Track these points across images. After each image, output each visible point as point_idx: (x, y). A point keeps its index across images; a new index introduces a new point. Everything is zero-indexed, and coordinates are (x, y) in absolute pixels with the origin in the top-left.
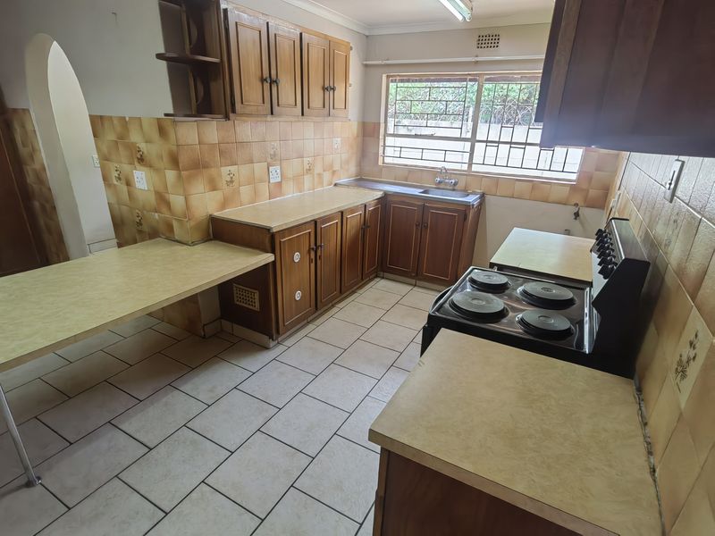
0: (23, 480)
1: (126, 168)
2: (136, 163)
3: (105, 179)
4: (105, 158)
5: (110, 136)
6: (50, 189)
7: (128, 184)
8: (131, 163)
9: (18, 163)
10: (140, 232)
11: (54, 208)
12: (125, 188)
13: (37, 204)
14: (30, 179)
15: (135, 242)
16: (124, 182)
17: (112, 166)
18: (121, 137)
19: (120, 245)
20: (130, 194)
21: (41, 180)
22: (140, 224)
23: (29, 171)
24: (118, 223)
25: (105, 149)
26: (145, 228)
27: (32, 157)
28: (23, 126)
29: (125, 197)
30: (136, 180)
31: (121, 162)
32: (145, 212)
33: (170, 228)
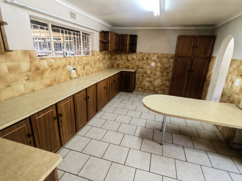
0: (160, 142)
1: (234, 77)
2: (239, 77)
3: (226, 80)
4: (229, 73)
5: (235, 66)
6: (210, 80)
7: (232, 83)
8: (237, 76)
9: (207, 71)
10: (228, 100)
11: (209, 85)
12: (231, 84)
13: (206, 83)
14: (208, 76)
15: (225, 102)
16: (231, 82)
17: (230, 76)
18: (238, 67)
19: (220, 102)
20: (231, 86)
21: (210, 77)
22: (230, 97)
23: (209, 73)
24: (223, 95)
25: (231, 70)
26: (231, 99)
27: (211, 70)
28: (213, 62)
29: (229, 87)
30: (236, 82)
31: (234, 75)
32: (233, 94)
33: (239, 102)
